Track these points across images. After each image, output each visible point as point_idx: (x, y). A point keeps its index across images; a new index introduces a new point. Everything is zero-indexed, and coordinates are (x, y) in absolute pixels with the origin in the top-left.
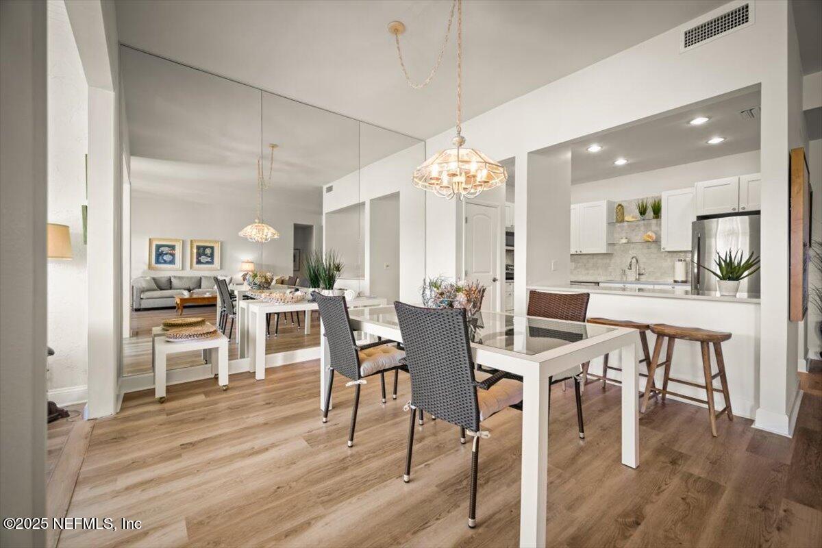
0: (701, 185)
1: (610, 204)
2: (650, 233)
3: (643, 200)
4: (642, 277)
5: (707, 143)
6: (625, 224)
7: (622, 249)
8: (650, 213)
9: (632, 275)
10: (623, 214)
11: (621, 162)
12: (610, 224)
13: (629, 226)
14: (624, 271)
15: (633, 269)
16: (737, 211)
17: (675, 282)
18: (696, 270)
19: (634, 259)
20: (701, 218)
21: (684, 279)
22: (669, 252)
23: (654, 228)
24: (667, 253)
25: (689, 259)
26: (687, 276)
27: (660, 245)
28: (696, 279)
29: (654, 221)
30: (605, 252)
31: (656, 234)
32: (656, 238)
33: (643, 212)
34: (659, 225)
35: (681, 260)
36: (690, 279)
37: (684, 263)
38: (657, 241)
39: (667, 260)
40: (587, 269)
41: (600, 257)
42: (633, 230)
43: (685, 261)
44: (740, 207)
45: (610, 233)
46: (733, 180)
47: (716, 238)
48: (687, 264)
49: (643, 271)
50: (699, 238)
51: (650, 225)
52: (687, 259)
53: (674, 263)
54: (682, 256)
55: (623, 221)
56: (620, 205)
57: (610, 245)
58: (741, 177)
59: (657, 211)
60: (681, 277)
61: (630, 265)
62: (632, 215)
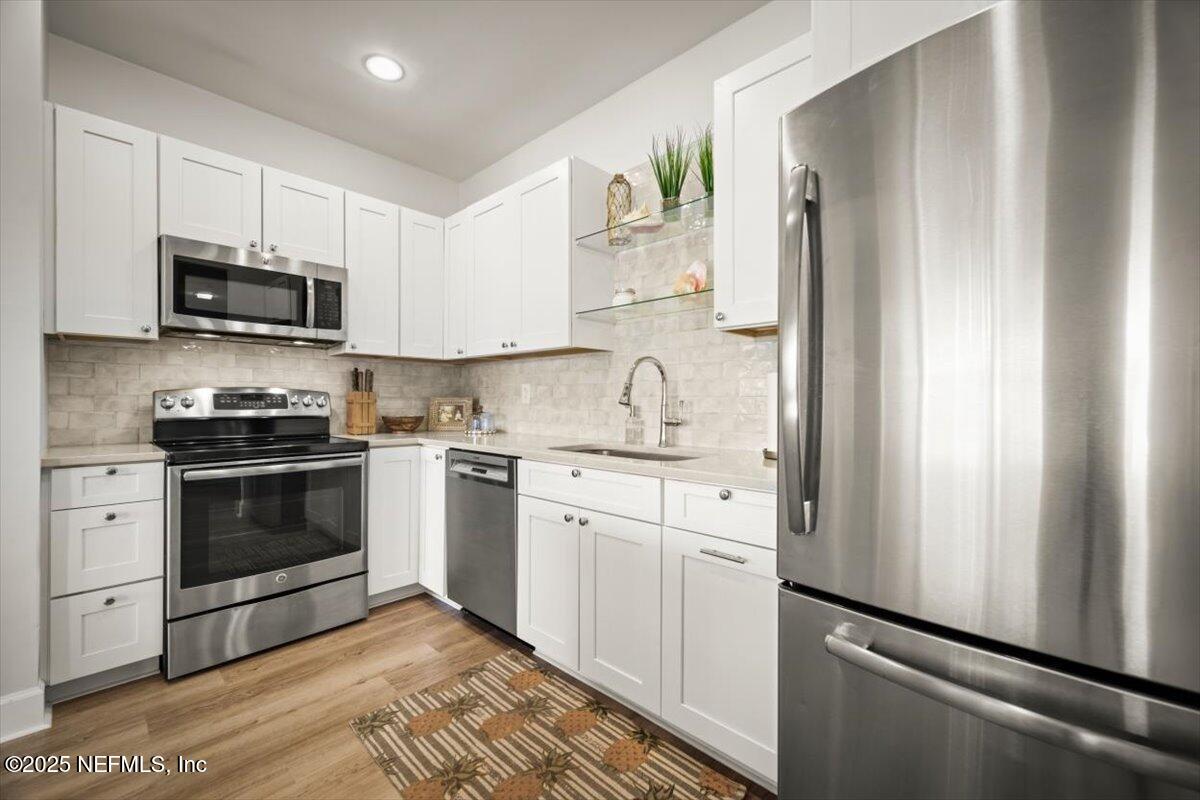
4: (680, 430)
13: (650, 252)
17: (767, 455)
27: (710, 305)
30: (563, 343)
31: (705, 263)
33: (670, 189)
42: (661, 265)
56: (619, 179)
57: (581, 314)
61: (627, 390)
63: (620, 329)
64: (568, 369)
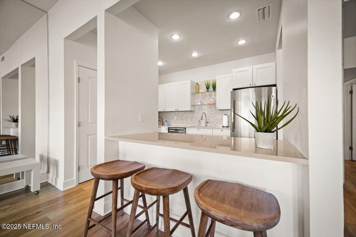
0: (234, 70)
1: (192, 83)
2: (211, 100)
3: (208, 81)
4: (208, 124)
5: (237, 43)
6: (200, 94)
7: (199, 108)
8: (211, 88)
9: (203, 123)
10: (199, 89)
11: (195, 54)
12: (192, 94)
13: (202, 96)
14: (200, 121)
15: (204, 120)
16: (251, 86)
17: (223, 127)
18: (233, 120)
19: (204, 114)
20: (234, 90)
21: (227, 125)
22: (220, 110)
23: (213, 97)
24: (219, 111)
25: (229, 114)
26: (228, 124)
27: (216, 106)
28: (233, 126)
29: (213, 93)
30: (190, 110)
31: (214, 100)
32: (214, 102)
33: (208, 88)
34: (215, 95)
35: (226, 115)
36: (230, 125)
37: (227, 116)
38: (215, 104)
39: (219, 114)
40: (182, 120)
41: (189, 113)
42: (204, 98)
43: (227, 115)
44: (253, 84)
45: (192, 100)
46: (249, 68)
47: (241, 101)
48: (228, 117)
49: (208, 121)
50: (234, 101)
51: (211, 95)
52: (228, 114)
53: (222, 116)
54: (226, 112)
55: (199, 92)
56: (197, 84)
57: (193, 106)
58: (253, 66)
59: (214, 88)
60: (226, 124)
61: (202, 117)
62: (203, 89)
63: (196, 107)
64: (185, 114)
